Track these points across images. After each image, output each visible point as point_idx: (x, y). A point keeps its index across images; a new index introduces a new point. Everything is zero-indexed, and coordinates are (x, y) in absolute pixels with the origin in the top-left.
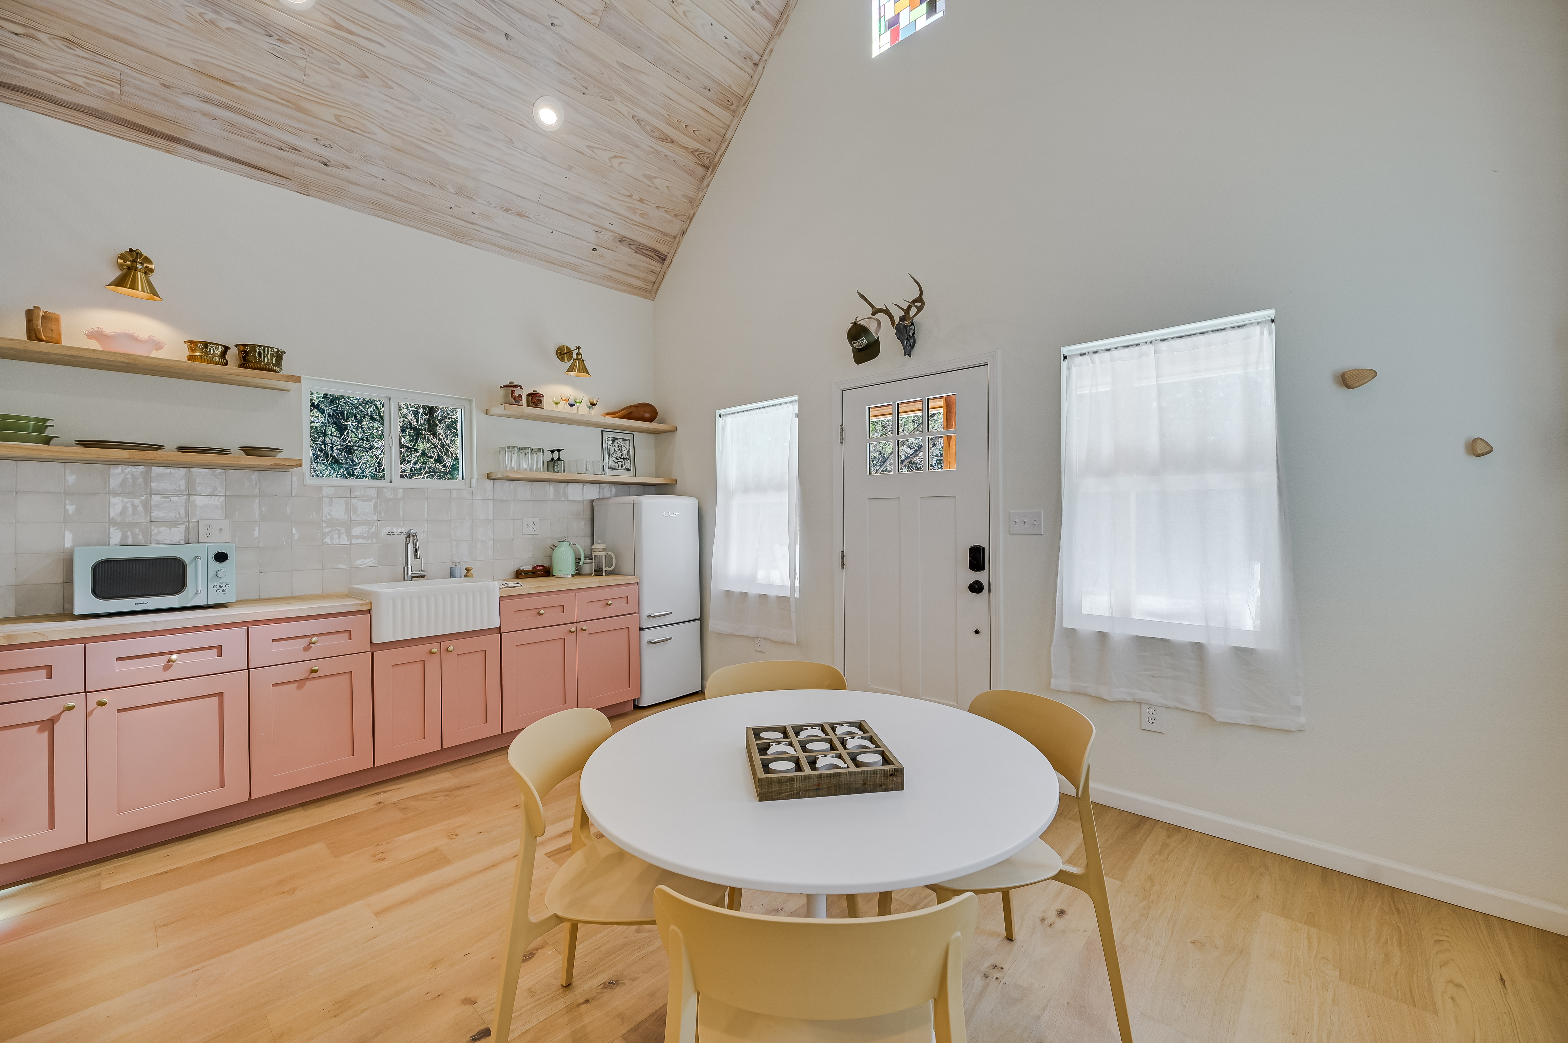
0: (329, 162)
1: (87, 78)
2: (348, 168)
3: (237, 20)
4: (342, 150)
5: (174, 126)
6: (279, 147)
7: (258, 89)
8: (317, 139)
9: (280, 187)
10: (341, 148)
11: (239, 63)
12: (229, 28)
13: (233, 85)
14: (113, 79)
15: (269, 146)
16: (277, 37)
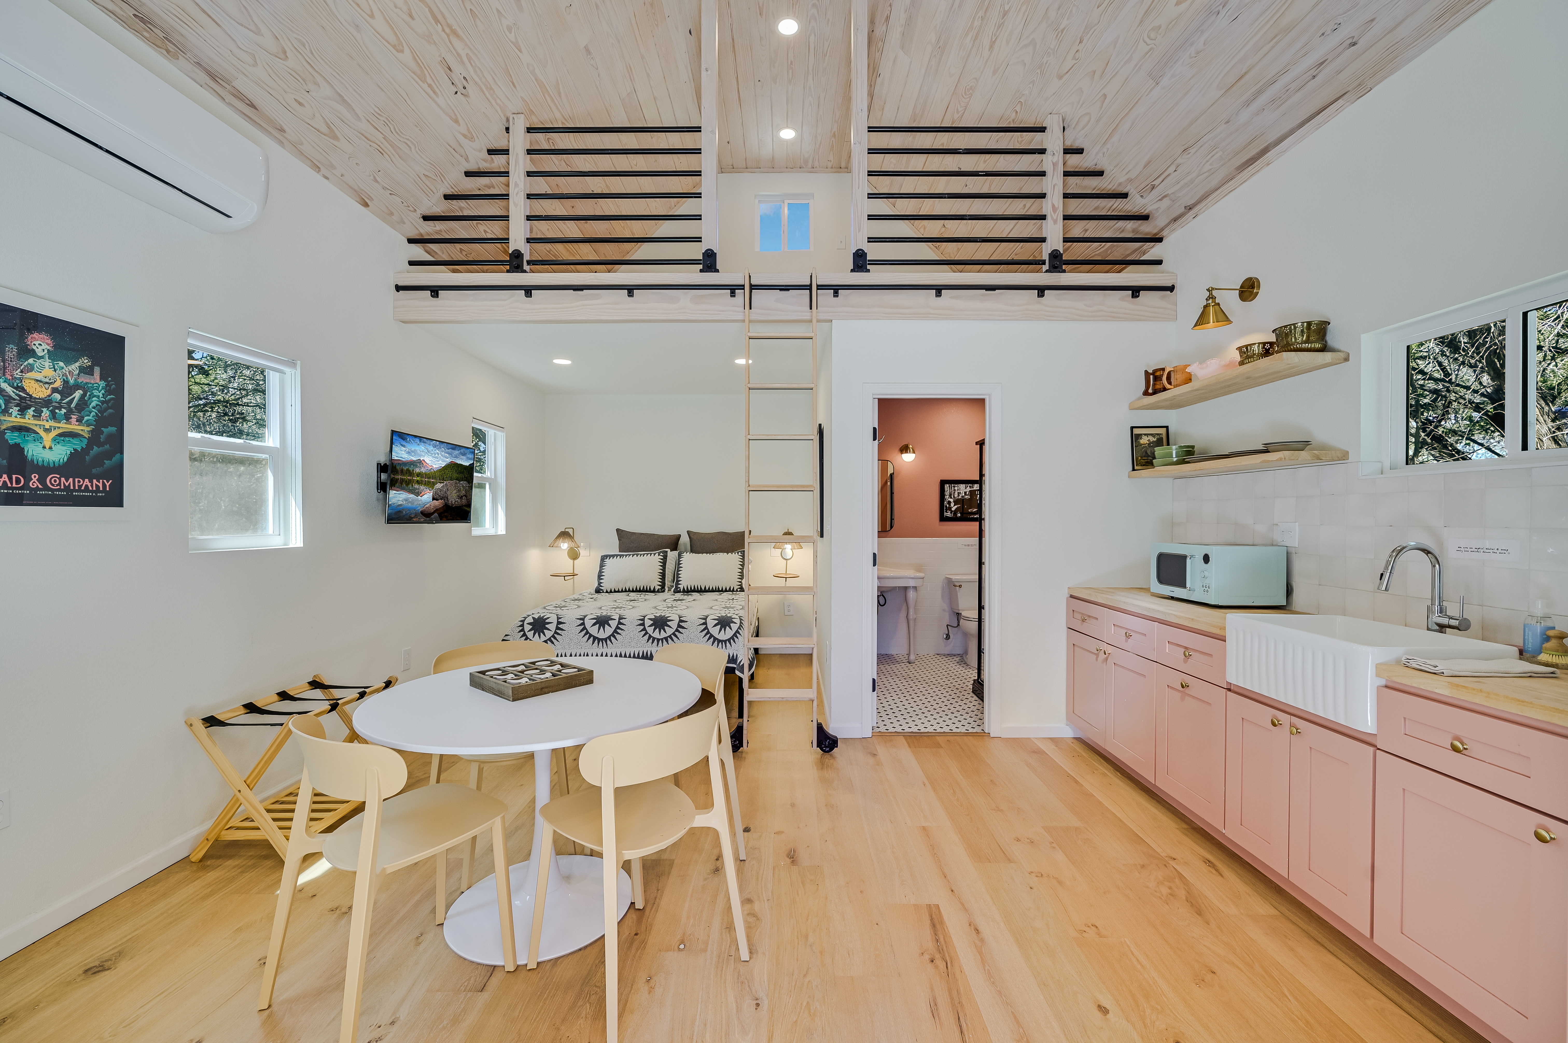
0: (1353, 37)
1: (1207, 161)
2: (1373, 20)
3: (1200, 32)
4: (1349, 13)
5: (1256, 142)
6: (1311, 77)
7: (1254, 56)
8: (1323, 34)
9: (1344, 109)
10: (1345, 13)
11: (1230, 56)
12: (1204, 43)
13: (1246, 73)
14: (1212, 148)
15: (1306, 85)
16: (1221, 6)
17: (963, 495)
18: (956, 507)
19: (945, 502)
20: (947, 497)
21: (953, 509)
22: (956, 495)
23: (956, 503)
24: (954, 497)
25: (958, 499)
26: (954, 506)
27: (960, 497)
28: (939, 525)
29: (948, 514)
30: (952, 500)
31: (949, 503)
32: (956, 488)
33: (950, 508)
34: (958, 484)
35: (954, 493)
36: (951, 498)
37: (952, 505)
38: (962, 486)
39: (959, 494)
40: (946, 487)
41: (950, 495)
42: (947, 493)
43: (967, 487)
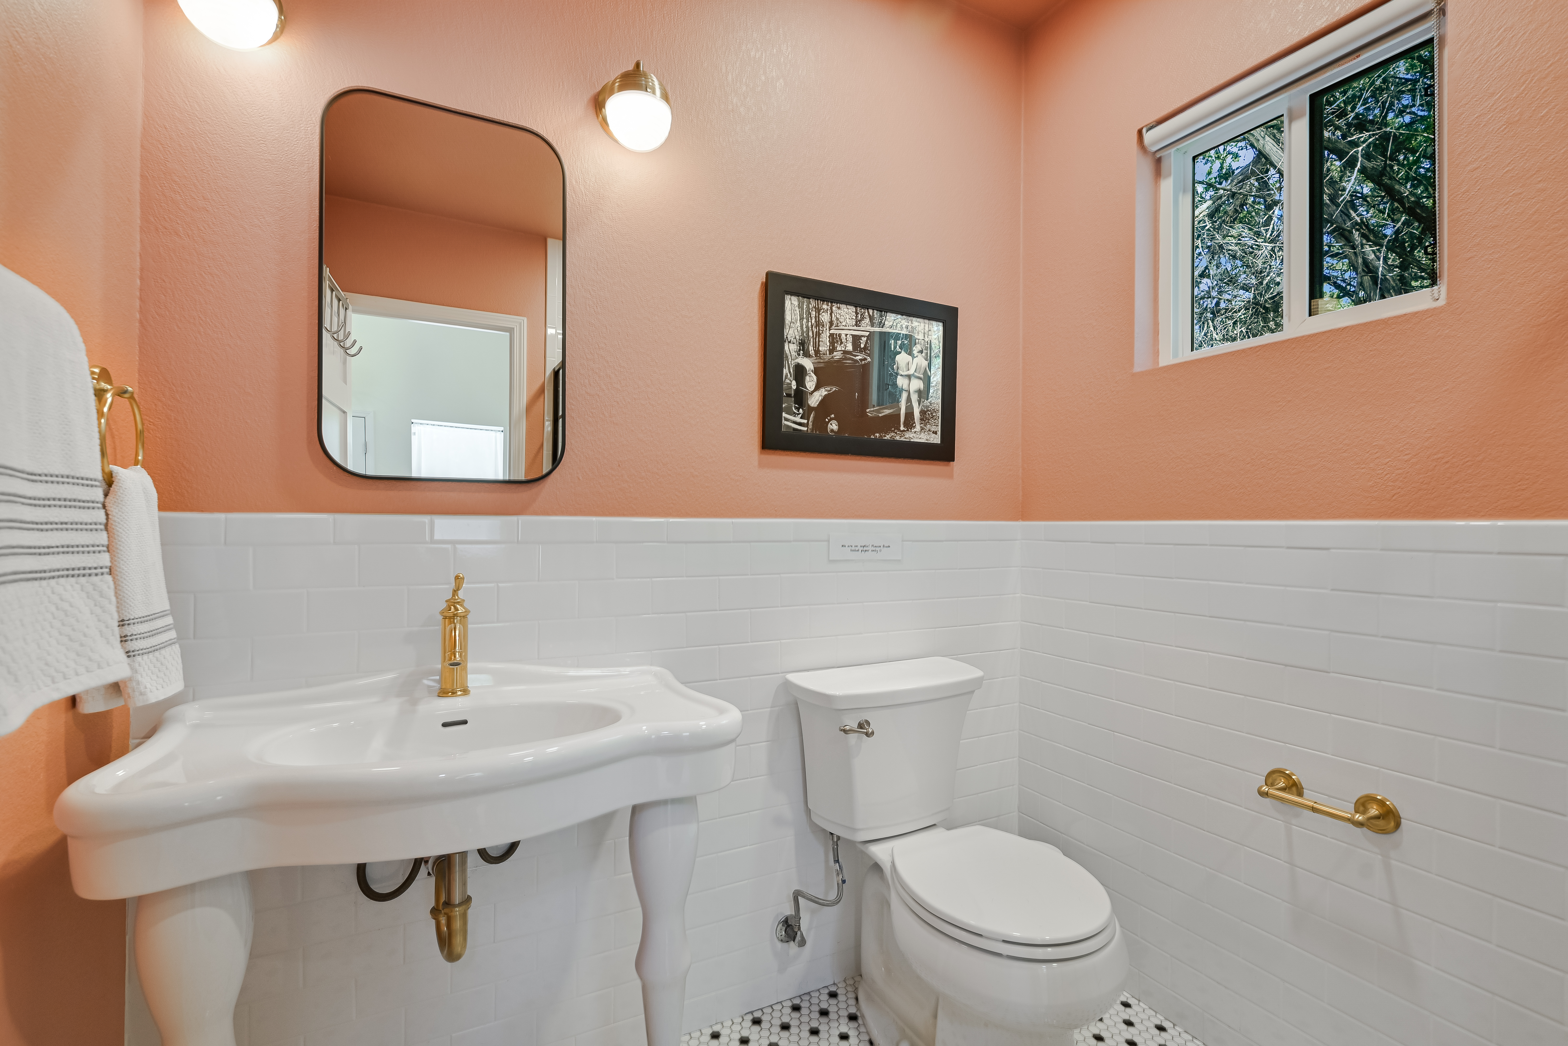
17: (850, 347)
18: (823, 392)
19: (785, 371)
20: (791, 349)
21: (814, 400)
22: (824, 348)
23: (824, 375)
24: (817, 352)
25: (830, 363)
26: (817, 388)
27: (837, 355)
28: (761, 465)
29: (791, 420)
30: (808, 364)
31: (800, 372)
32: (825, 318)
33: (800, 397)
34: (832, 301)
35: (818, 334)
36: (807, 355)
37: (810, 382)
38: (846, 314)
39: (834, 340)
40: (791, 304)
41: (803, 344)
42: (792, 331)
43: (863, 318)
